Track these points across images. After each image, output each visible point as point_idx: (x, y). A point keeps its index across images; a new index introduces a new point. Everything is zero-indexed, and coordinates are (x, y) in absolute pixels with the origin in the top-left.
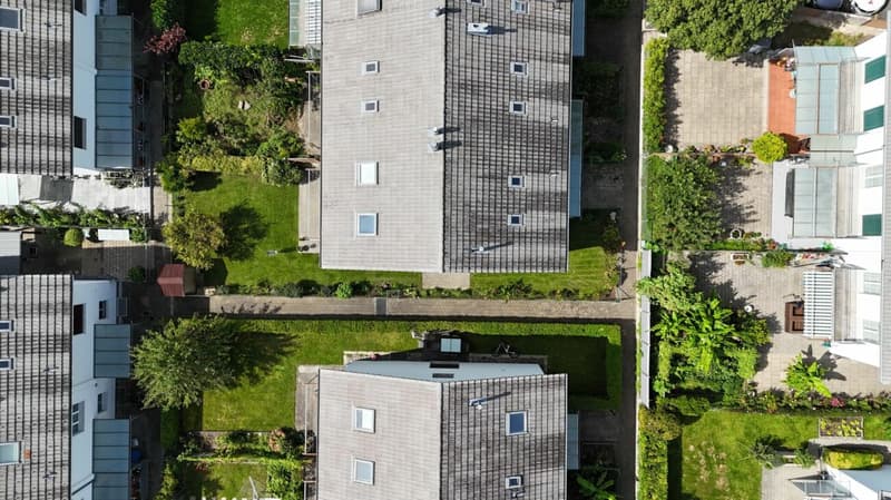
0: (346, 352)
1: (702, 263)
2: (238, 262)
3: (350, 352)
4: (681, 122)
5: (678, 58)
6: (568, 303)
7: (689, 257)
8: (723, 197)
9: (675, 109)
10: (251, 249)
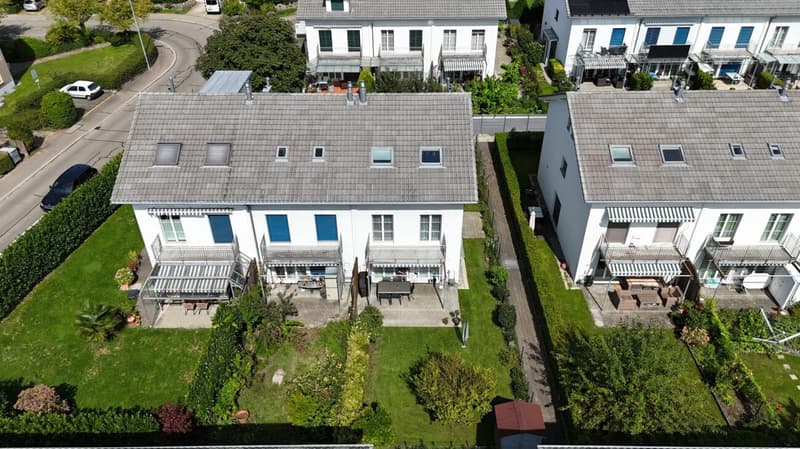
3: (566, 285)
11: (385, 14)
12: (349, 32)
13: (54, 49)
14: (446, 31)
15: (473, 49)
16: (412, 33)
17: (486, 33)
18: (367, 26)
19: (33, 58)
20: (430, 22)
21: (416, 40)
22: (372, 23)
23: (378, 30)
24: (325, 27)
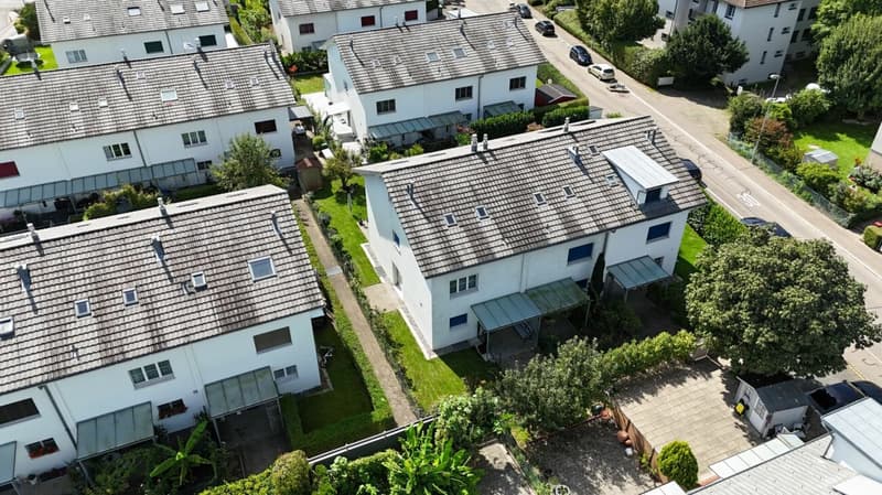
1: (509, 479)
4: (640, 403)
5: (695, 378)
6: (398, 387)
7: (508, 464)
8: (596, 470)
9: (647, 393)
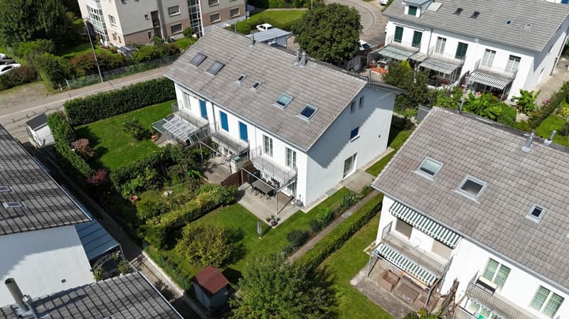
0: (365, 250)
2: (241, 261)
3: (367, 248)
10: (243, 248)
11: (443, 25)
12: (415, 32)
13: (280, 5)
14: (488, 50)
15: (506, 71)
16: (461, 45)
17: (521, 60)
18: (428, 30)
19: (268, 8)
20: (477, 40)
21: (462, 51)
22: (432, 29)
23: (435, 35)
24: (401, 25)
